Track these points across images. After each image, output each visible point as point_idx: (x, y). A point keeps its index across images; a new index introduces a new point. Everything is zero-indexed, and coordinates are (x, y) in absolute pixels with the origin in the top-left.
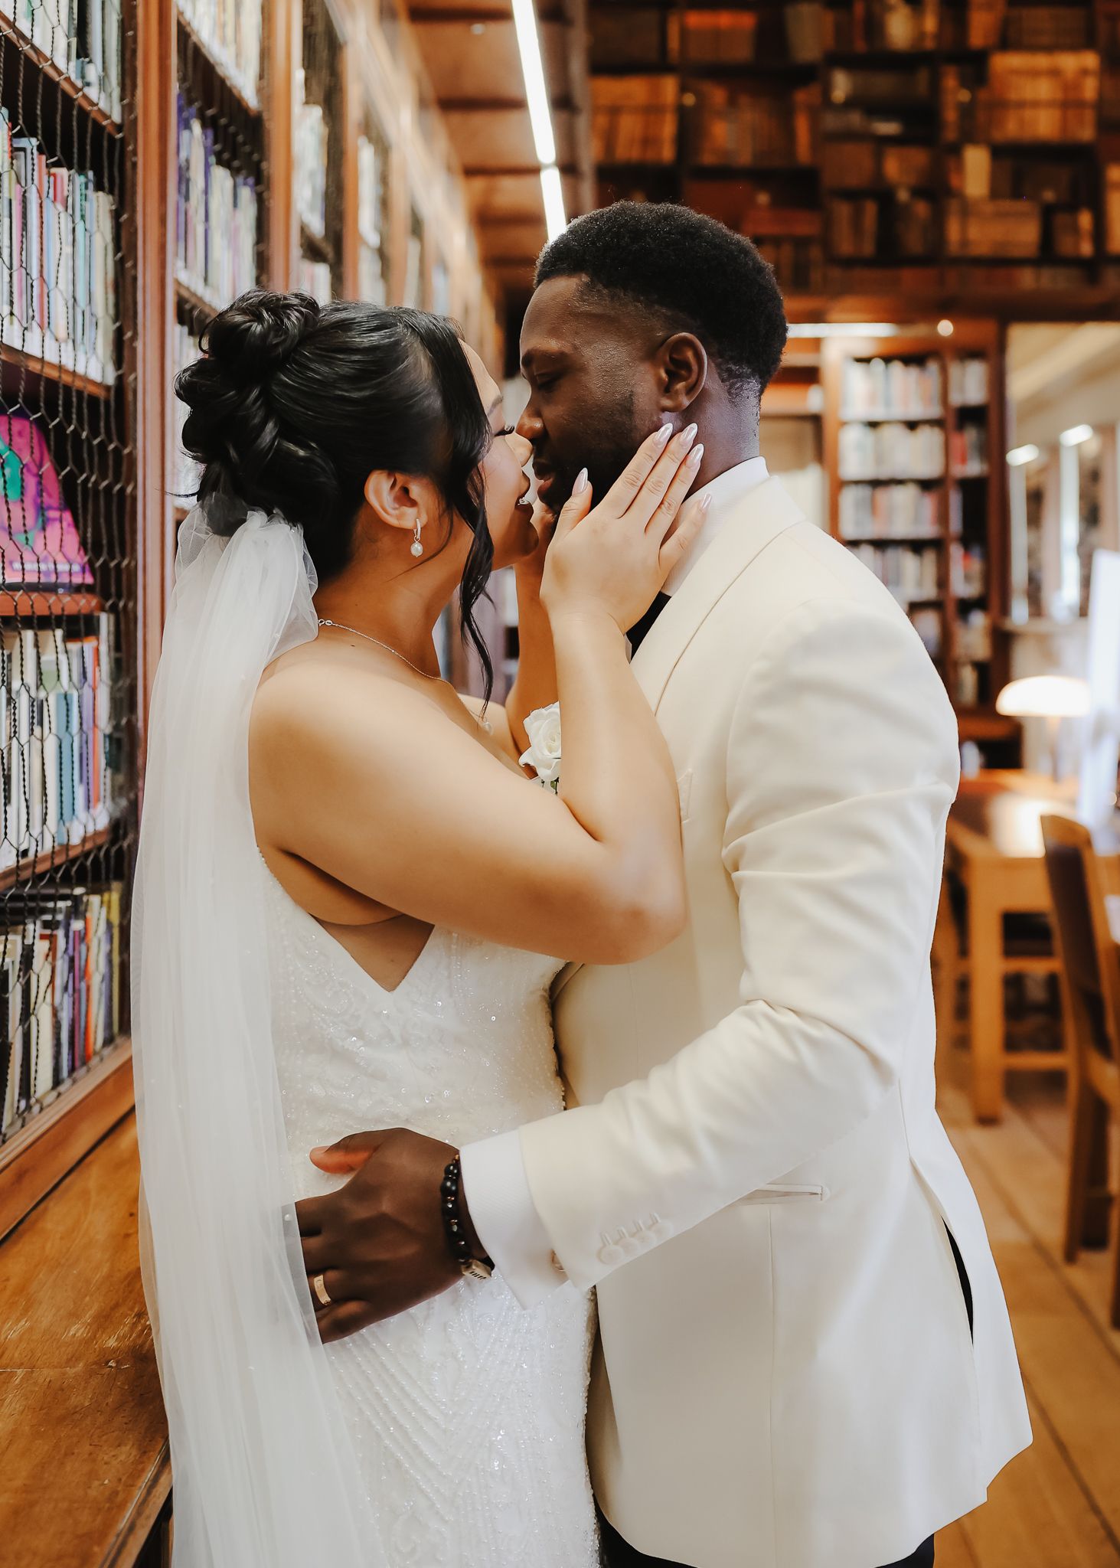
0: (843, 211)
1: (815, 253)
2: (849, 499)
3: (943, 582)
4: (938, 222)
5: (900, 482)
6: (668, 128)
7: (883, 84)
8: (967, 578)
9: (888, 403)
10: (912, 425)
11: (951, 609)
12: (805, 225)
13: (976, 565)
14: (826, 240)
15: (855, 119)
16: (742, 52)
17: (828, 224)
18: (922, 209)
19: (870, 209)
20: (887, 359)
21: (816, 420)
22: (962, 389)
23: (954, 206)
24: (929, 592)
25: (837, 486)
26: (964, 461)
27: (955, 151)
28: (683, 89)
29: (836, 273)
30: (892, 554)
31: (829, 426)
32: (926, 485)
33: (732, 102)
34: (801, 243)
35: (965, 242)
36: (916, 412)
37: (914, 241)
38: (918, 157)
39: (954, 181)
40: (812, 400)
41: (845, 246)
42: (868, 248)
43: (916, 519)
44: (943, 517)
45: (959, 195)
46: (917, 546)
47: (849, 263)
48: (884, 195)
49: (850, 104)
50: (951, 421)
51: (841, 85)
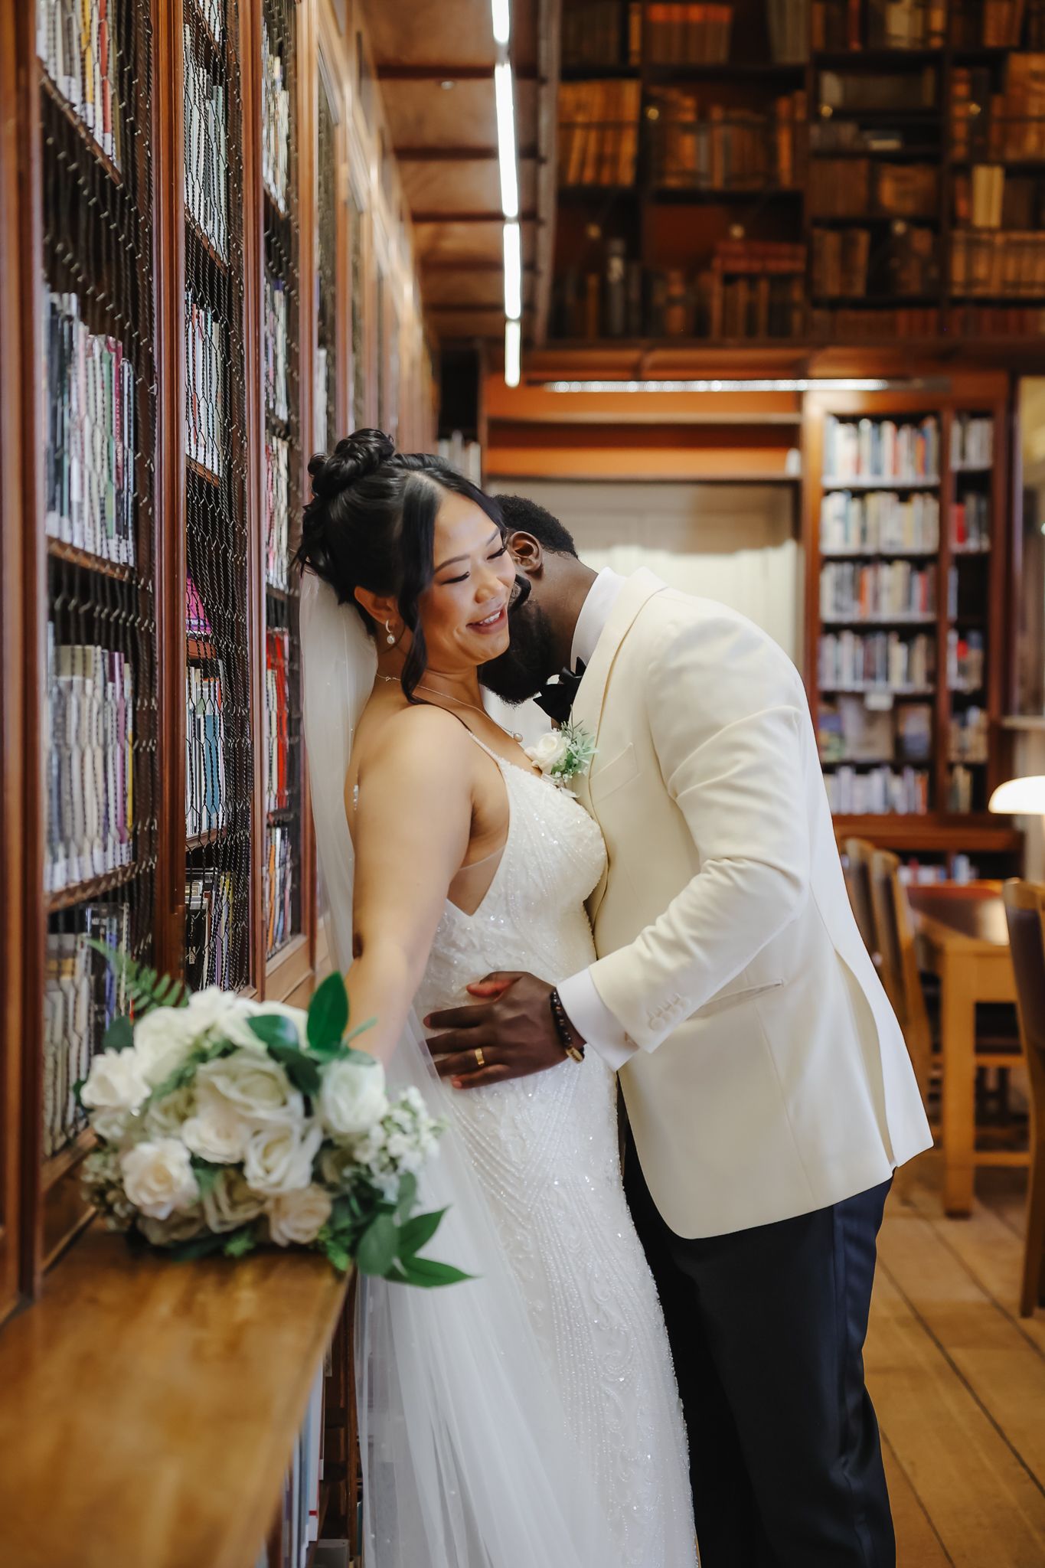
0: (830, 242)
1: (797, 294)
2: (829, 577)
3: (935, 674)
4: (941, 256)
5: (889, 560)
6: (628, 147)
7: (881, 90)
8: (963, 670)
9: (877, 471)
10: (904, 494)
11: (944, 702)
12: (787, 261)
13: (974, 655)
14: (809, 281)
15: (847, 132)
16: (716, 52)
17: (811, 259)
18: (922, 241)
19: (863, 238)
20: (877, 419)
21: (794, 486)
22: (963, 454)
23: (959, 235)
24: (920, 684)
25: (816, 563)
26: (963, 536)
27: (965, 170)
28: (646, 101)
29: (819, 315)
30: (879, 639)
31: (809, 494)
32: (918, 562)
33: (702, 114)
34: (780, 281)
35: (971, 282)
36: (908, 477)
37: (911, 280)
38: (921, 178)
39: (962, 207)
40: (791, 465)
41: (832, 287)
42: (859, 289)
43: (908, 602)
44: (936, 600)
45: (968, 224)
46: (906, 633)
47: (835, 304)
48: (878, 225)
49: (839, 115)
50: (949, 491)
51: (832, 89)
